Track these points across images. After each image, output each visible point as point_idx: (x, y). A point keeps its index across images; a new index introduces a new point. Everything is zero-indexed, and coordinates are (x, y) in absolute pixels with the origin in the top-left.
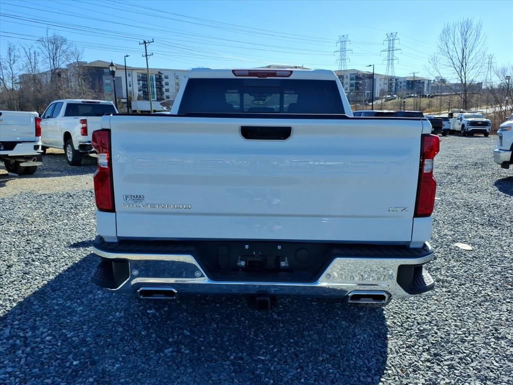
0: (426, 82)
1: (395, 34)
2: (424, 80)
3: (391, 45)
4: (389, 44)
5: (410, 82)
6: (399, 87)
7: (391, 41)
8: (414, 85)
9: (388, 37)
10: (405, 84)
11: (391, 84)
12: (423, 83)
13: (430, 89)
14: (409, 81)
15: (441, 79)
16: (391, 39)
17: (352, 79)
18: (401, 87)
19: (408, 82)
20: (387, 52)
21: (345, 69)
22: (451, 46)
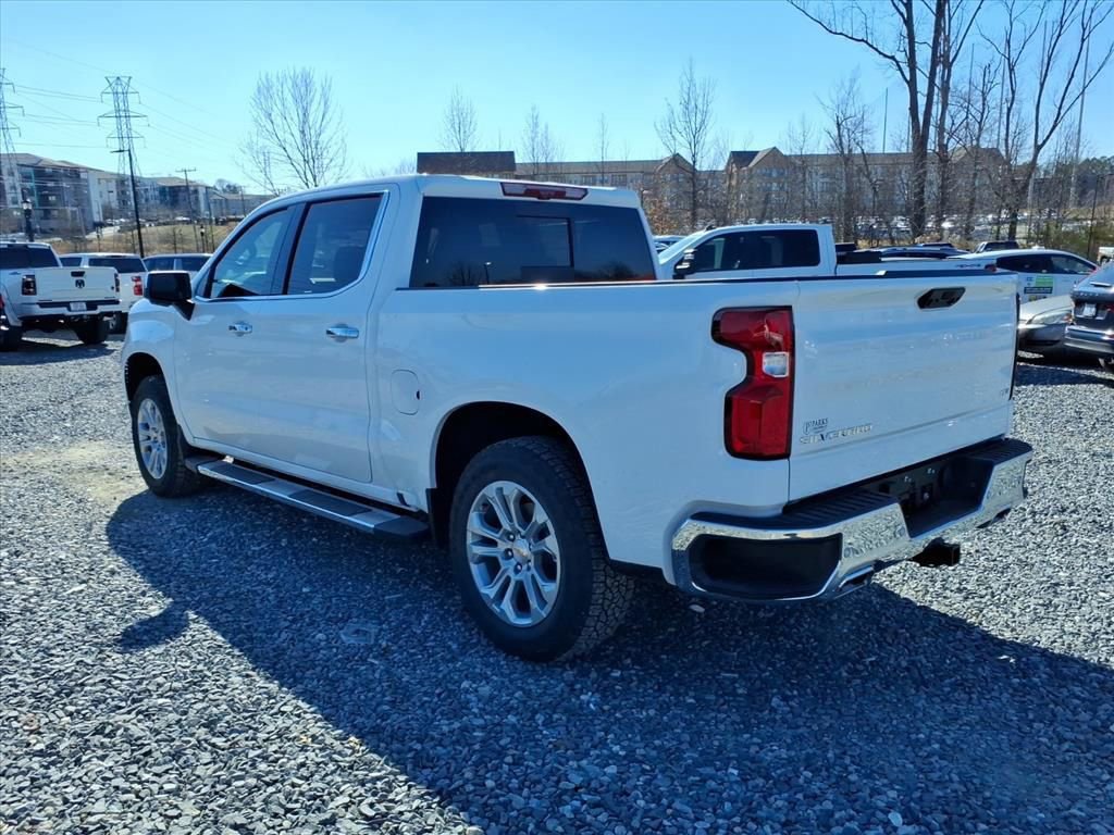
0: (202, 191)
1: (126, 80)
2: (198, 186)
3: (121, 104)
4: (116, 100)
5: (167, 190)
6: (143, 201)
7: (121, 96)
8: (177, 196)
9: (111, 85)
10: (157, 193)
11: (123, 192)
12: (196, 191)
13: (212, 206)
14: (164, 188)
15: (229, 186)
16: (119, 89)
17: (26, 178)
18: (147, 200)
19: (163, 190)
20: (115, 119)
21: (11, 151)
22: (278, 120)
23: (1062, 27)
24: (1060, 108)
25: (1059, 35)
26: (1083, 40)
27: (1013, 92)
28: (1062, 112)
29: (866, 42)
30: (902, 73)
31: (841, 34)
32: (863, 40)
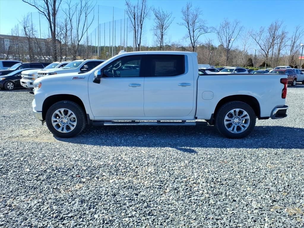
23: (81, 12)
24: (83, 32)
25: (81, 14)
26: (86, 17)
27: (72, 27)
28: (83, 33)
29: (35, 6)
30: (46, 17)
31: (27, 2)
32: (34, 6)
